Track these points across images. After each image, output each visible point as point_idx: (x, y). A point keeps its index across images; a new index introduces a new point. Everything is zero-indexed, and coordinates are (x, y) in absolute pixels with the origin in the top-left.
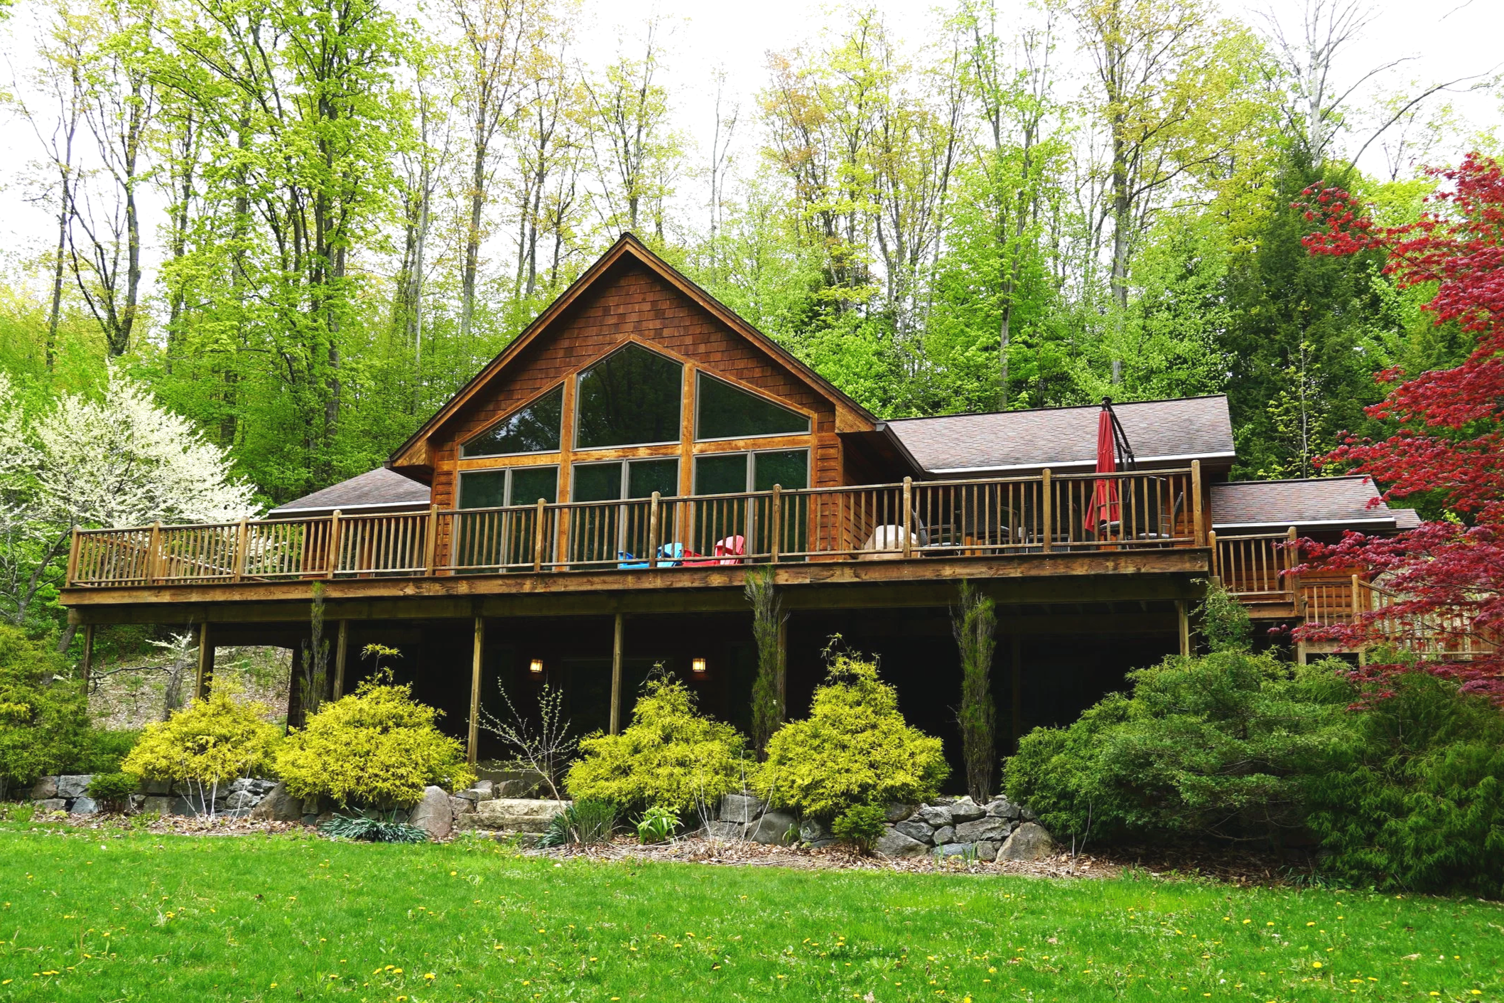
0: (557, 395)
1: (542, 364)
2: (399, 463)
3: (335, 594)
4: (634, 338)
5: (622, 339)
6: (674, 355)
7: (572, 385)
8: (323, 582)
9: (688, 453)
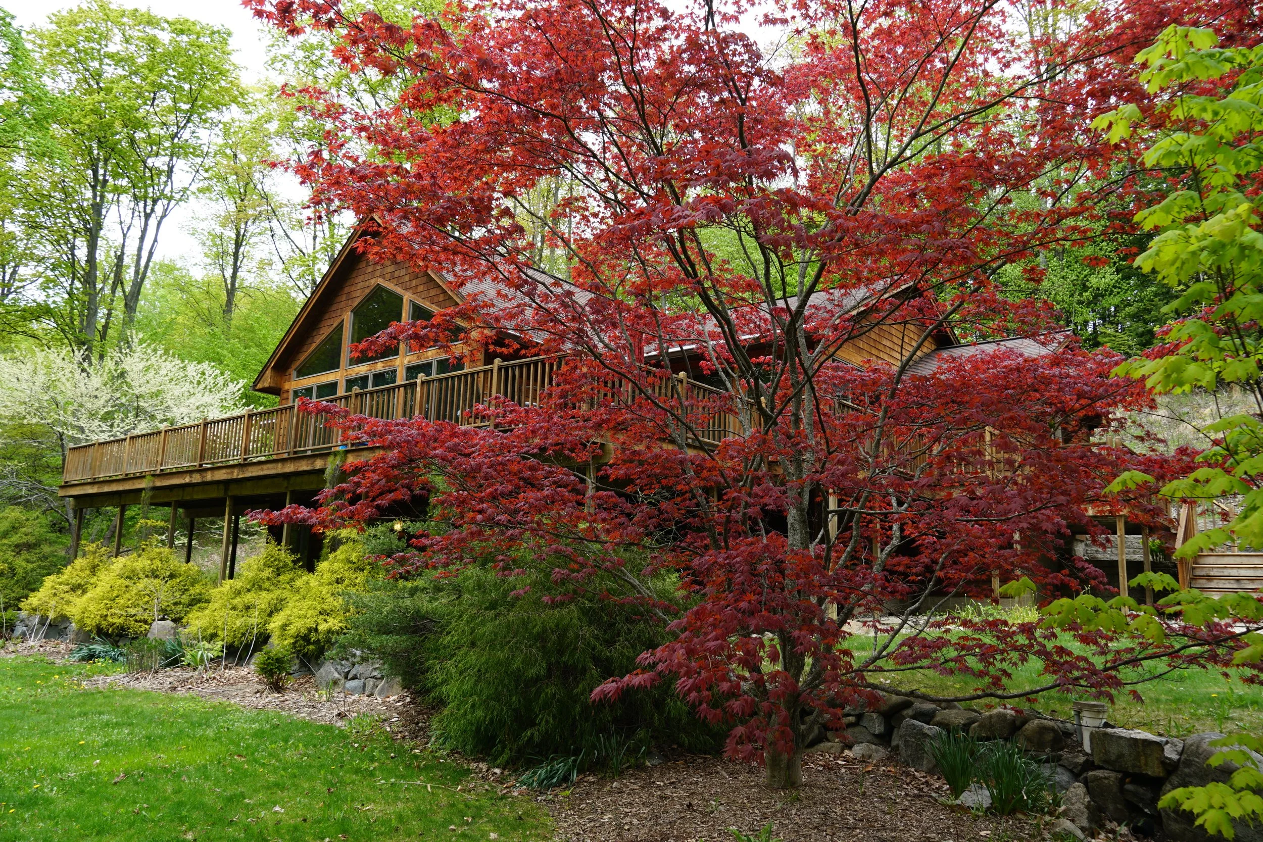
0: (341, 326)
1: (334, 307)
2: (259, 386)
3: (159, 483)
4: (380, 281)
5: (373, 282)
6: (399, 290)
7: (348, 318)
8: (153, 475)
9: (402, 362)
